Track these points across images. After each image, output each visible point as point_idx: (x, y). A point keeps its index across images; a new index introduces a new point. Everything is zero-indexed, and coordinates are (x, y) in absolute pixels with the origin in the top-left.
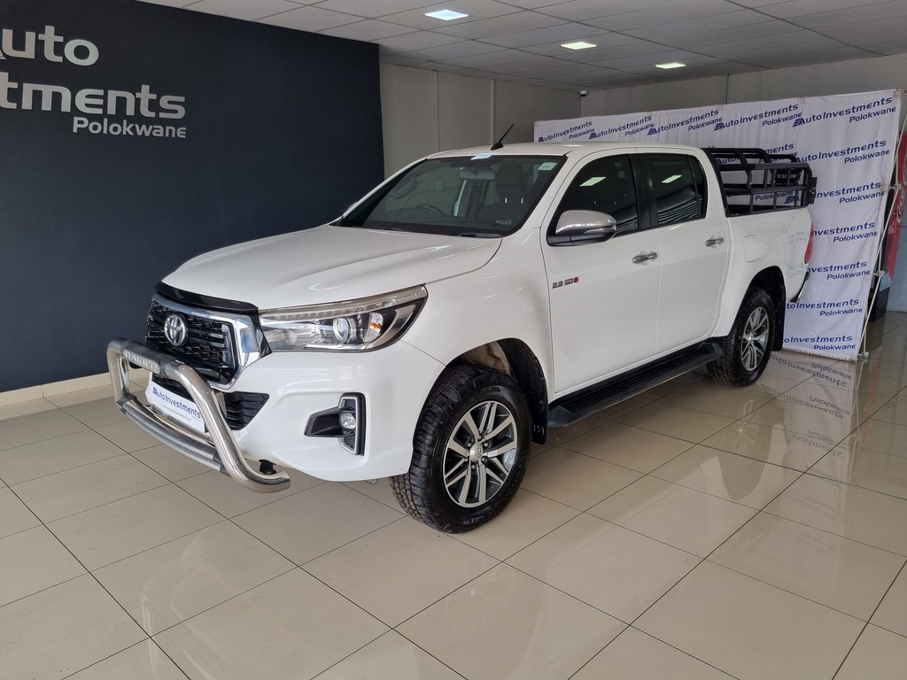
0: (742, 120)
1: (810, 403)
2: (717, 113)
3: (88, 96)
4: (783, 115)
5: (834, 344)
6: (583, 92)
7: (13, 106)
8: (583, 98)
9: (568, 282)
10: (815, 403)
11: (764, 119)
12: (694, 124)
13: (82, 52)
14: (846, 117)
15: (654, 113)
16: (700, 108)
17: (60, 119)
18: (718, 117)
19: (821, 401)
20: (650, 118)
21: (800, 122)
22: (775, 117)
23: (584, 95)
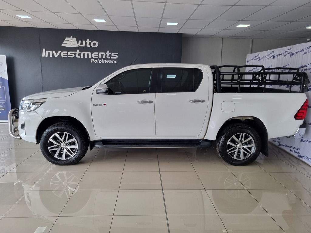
7: (79, 57)
13: (94, 44)
17: (88, 59)
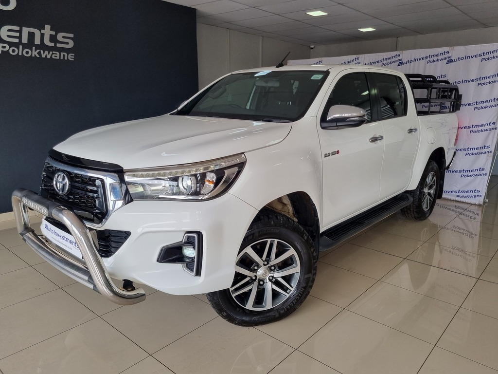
0: (415, 60)
1: (454, 229)
2: (399, 55)
3: (9, 30)
4: (440, 57)
5: (469, 194)
6: (312, 46)
8: (312, 50)
9: (333, 154)
10: (457, 229)
11: (428, 59)
12: (385, 62)
14: (479, 59)
15: (360, 56)
16: (389, 53)
18: (400, 58)
19: (460, 228)
20: (358, 59)
21: (450, 61)
22: (435, 58)
23: (312, 48)
